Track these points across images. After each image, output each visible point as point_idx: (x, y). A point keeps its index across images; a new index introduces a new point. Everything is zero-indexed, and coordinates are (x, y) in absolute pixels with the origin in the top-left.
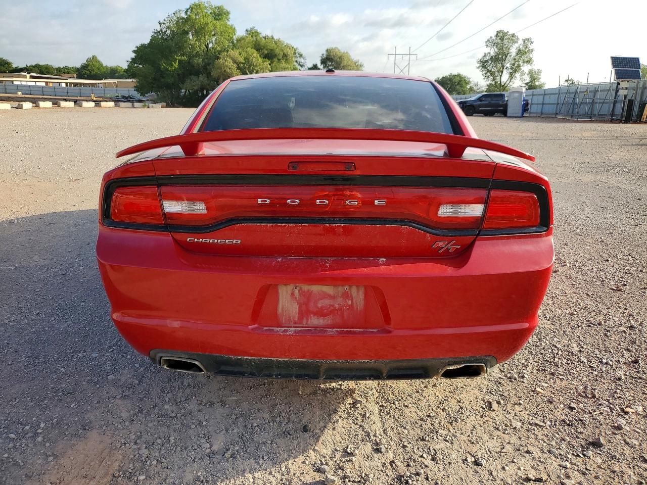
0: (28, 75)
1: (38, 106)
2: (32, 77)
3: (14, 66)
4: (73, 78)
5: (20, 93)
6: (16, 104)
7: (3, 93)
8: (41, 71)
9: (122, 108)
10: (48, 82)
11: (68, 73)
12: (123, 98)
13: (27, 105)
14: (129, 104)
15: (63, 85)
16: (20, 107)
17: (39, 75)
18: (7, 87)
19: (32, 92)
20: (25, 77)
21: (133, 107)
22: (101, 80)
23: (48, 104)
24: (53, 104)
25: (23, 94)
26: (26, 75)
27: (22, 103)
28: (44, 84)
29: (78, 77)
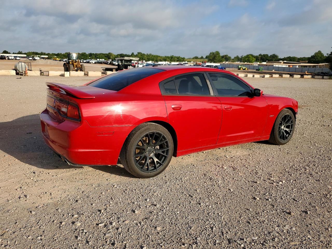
0: (282, 62)
1: (272, 77)
2: (284, 63)
3: (279, 58)
4: (306, 63)
5: (273, 70)
6: (262, 75)
7: (267, 70)
8: (290, 59)
9: (316, 79)
10: (290, 65)
11: (304, 61)
12: (322, 74)
13: (267, 76)
14: (321, 77)
15: (297, 67)
16: (264, 77)
17: (288, 62)
18: (269, 68)
19: (279, 70)
20: (281, 63)
21: (323, 78)
22: (318, 64)
23: (277, 76)
24: (279, 76)
25: (275, 71)
26: (281, 62)
27: (265, 75)
28: (287, 66)
29: (308, 63)
